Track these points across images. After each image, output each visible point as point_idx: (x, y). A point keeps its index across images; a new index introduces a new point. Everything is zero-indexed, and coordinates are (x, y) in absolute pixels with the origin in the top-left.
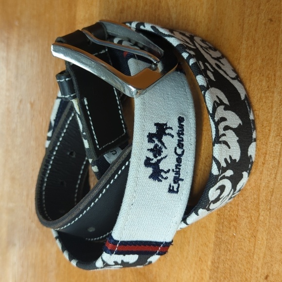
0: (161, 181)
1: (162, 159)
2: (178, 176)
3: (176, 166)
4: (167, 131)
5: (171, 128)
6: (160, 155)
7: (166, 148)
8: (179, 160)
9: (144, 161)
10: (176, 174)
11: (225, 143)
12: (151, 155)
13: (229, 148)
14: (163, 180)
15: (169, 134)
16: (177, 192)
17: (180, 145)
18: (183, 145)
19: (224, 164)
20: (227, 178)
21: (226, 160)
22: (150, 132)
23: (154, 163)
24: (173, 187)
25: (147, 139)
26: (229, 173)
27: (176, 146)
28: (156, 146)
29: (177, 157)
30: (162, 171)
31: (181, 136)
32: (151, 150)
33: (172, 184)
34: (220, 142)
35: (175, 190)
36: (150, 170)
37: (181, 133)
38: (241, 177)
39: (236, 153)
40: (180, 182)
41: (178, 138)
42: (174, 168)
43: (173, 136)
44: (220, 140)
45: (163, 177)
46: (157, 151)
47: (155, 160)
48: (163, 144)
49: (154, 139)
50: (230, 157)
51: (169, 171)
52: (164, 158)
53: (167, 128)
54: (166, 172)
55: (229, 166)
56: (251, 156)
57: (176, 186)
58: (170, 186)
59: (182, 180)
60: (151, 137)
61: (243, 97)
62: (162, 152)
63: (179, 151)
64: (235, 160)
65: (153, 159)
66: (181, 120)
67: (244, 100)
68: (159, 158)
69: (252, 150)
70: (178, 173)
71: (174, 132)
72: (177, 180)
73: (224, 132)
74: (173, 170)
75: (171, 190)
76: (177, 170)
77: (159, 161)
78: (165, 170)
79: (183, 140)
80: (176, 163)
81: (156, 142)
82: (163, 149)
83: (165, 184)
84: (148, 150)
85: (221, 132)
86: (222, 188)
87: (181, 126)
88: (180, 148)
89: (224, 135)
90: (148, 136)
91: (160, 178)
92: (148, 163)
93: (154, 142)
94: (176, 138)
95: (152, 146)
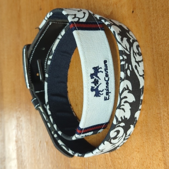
0: (100, 96)
1: (99, 85)
2: (108, 91)
3: (106, 87)
4: (99, 70)
5: (101, 68)
6: (98, 84)
7: (100, 79)
8: (107, 83)
9: (90, 89)
10: (107, 91)
11: (123, 109)
12: (93, 85)
13: (125, 112)
14: (101, 95)
15: (100, 72)
16: (109, 99)
17: (107, 75)
18: (108, 75)
19: (120, 120)
20: (121, 127)
21: (121, 118)
22: (91, 73)
23: (96, 89)
24: (106, 97)
25: (90, 77)
26: (123, 124)
27: (105, 76)
28: (95, 79)
29: (106, 82)
30: (100, 91)
31: (107, 71)
32: (93, 83)
33: (106, 96)
34: (120, 109)
35: (107, 98)
36: (94, 93)
37: (106, 69)
38: (130, 127)
39: (128, 115)
40: (109, 94)
41: (105, 72)
42: (105, 88)
43: (102, 72)
44: (120, 107)
45: (101, 94)
46: (96, 82)
47: (96, 87)
48: (98, 78)
49: (94, 76)
50: (124, 116)
51: (103, 90)
52: (100, 84)
53: (99, 69)
54: (102, 91)
55: (123, 121)
56: (136, 117)
57: (107, 96)
58: (105, 97)
59: (110, 93)
60: (92, 76)
61: (141, 87)
62: (99, 82)
63: (107, 79)
64: (127, 118)
65: (95, 87)
66: (105, 62)
67: (141, 89)
68: (97, 85)
69: (137, 115)
70: (108, 90)
71: (103, 70)
72: (107, 93)
73: (124, 104)
74: (105, 89)
75: (106, 99)
76: (107, 89)
77: (98, 87)
78: (102, 90)
79: (108, 73)
80: (106, 85)
81: (95, 77)
82: (99, 80)
83: (102, 97)
84: (92, 83)
85: (122, 103)
86: (118, 132)
87: (106, 65)
88: (107, 77)
89: (123, 105)
90: (90, 76)
91: (100, 95)
92: (92, 89)
93: (94, 78)
94: (104, 72)
95: (93, 80)
